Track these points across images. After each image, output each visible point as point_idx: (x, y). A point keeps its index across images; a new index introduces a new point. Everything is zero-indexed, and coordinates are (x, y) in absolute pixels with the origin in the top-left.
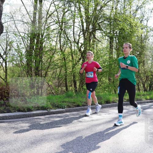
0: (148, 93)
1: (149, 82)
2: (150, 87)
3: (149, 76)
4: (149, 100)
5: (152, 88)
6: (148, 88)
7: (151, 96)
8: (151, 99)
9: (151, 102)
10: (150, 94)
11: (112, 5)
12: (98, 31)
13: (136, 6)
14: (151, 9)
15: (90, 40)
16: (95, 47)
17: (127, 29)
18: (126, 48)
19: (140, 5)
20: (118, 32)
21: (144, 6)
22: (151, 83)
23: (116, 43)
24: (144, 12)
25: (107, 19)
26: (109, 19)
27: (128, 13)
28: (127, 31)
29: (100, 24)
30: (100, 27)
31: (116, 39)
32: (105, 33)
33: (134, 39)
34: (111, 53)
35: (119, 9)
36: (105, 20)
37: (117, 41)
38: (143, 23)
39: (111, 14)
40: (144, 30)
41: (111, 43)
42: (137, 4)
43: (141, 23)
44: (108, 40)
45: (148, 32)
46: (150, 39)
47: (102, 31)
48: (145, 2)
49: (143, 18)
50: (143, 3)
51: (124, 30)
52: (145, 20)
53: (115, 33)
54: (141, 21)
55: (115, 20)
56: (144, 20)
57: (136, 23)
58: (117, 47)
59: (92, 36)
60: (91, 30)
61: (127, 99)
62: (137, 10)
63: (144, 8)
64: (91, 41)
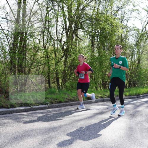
0: (128, 90)
1: (128, 79)
2: (130, 84)
3: (128, 74)
4: (128, 96)
5: (131, 85)
6: (128, 84)
7: (130, 93)
8: (130, 95)
9: (130, 98)
10: (129, 91)
11: (94, 5)
12: (80, 30)
13: (117, 7)
14: (131, 10)
15: (72, 39)
16: (77, 45)
17: (108, 29)
18: (118, 49)
19: (120, 6)
20: (99, 31)
21: (124, 7)
22: (130, 80)
23: (98, 42)
24: (124, 13)
25: (89, 18)
26: (91, 19)
27: (109, 13)
28: (108, 30)
29: (82, 23)
30: (82, 26)
31: (97, 38)
32: (87, 32)
33: (115, 38)
34: (93, 51)
35: (101, 9)
36: (87, 20)
37: (98, 40)
38: (123, 23)
39: (93, 14)
40: (124, 30)
41: (93, 41)
42: (118, 5)
43: (121, 23)
44: (90, 39)
45: (128, 32)
46: (130, 39)
47: (84, 30)
48: (126, 3)
49: (123, 19)
50: (124, 4)
51: (105, 29)
52: (126, 21)
53: (97, 33)
54: (121, 21)
55: (97, 19)
56: (124, 20)
57: (116, 23)
58: (98, 46)
59: (75, 35)
60: (74, 29)
61: (107, 95)
62: (117, 11)
63: (124, 9)
64: (74, 39)
